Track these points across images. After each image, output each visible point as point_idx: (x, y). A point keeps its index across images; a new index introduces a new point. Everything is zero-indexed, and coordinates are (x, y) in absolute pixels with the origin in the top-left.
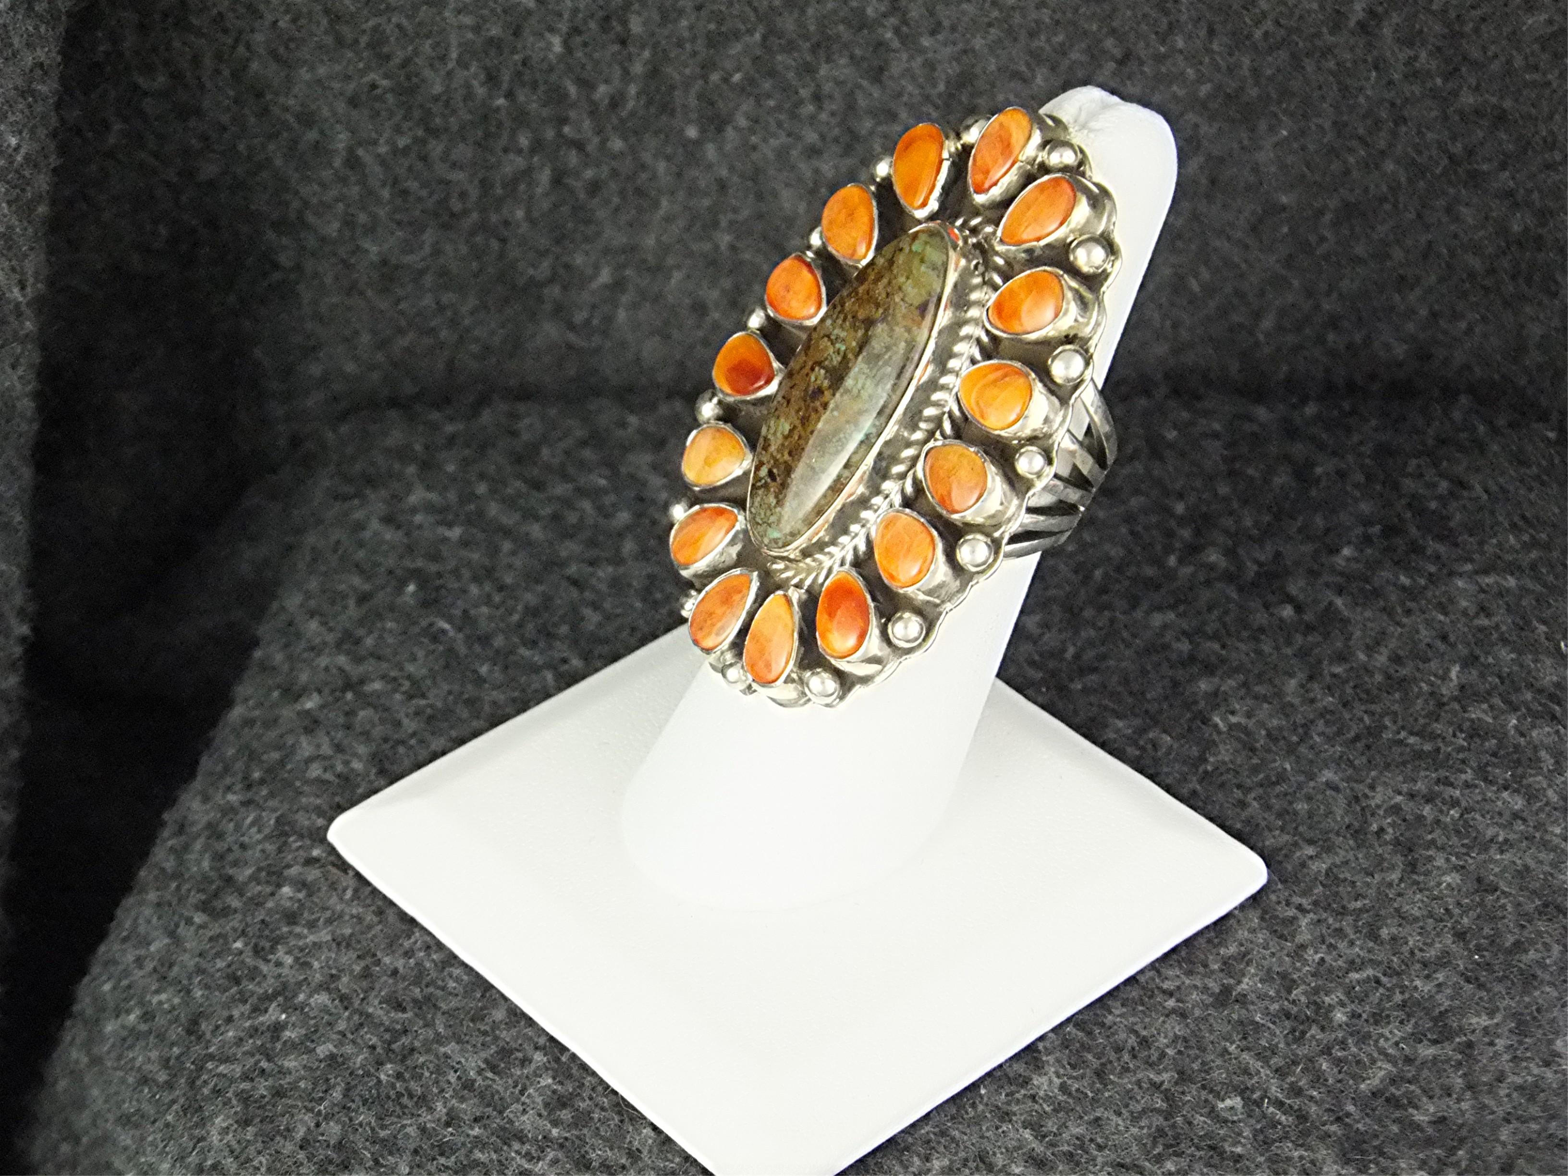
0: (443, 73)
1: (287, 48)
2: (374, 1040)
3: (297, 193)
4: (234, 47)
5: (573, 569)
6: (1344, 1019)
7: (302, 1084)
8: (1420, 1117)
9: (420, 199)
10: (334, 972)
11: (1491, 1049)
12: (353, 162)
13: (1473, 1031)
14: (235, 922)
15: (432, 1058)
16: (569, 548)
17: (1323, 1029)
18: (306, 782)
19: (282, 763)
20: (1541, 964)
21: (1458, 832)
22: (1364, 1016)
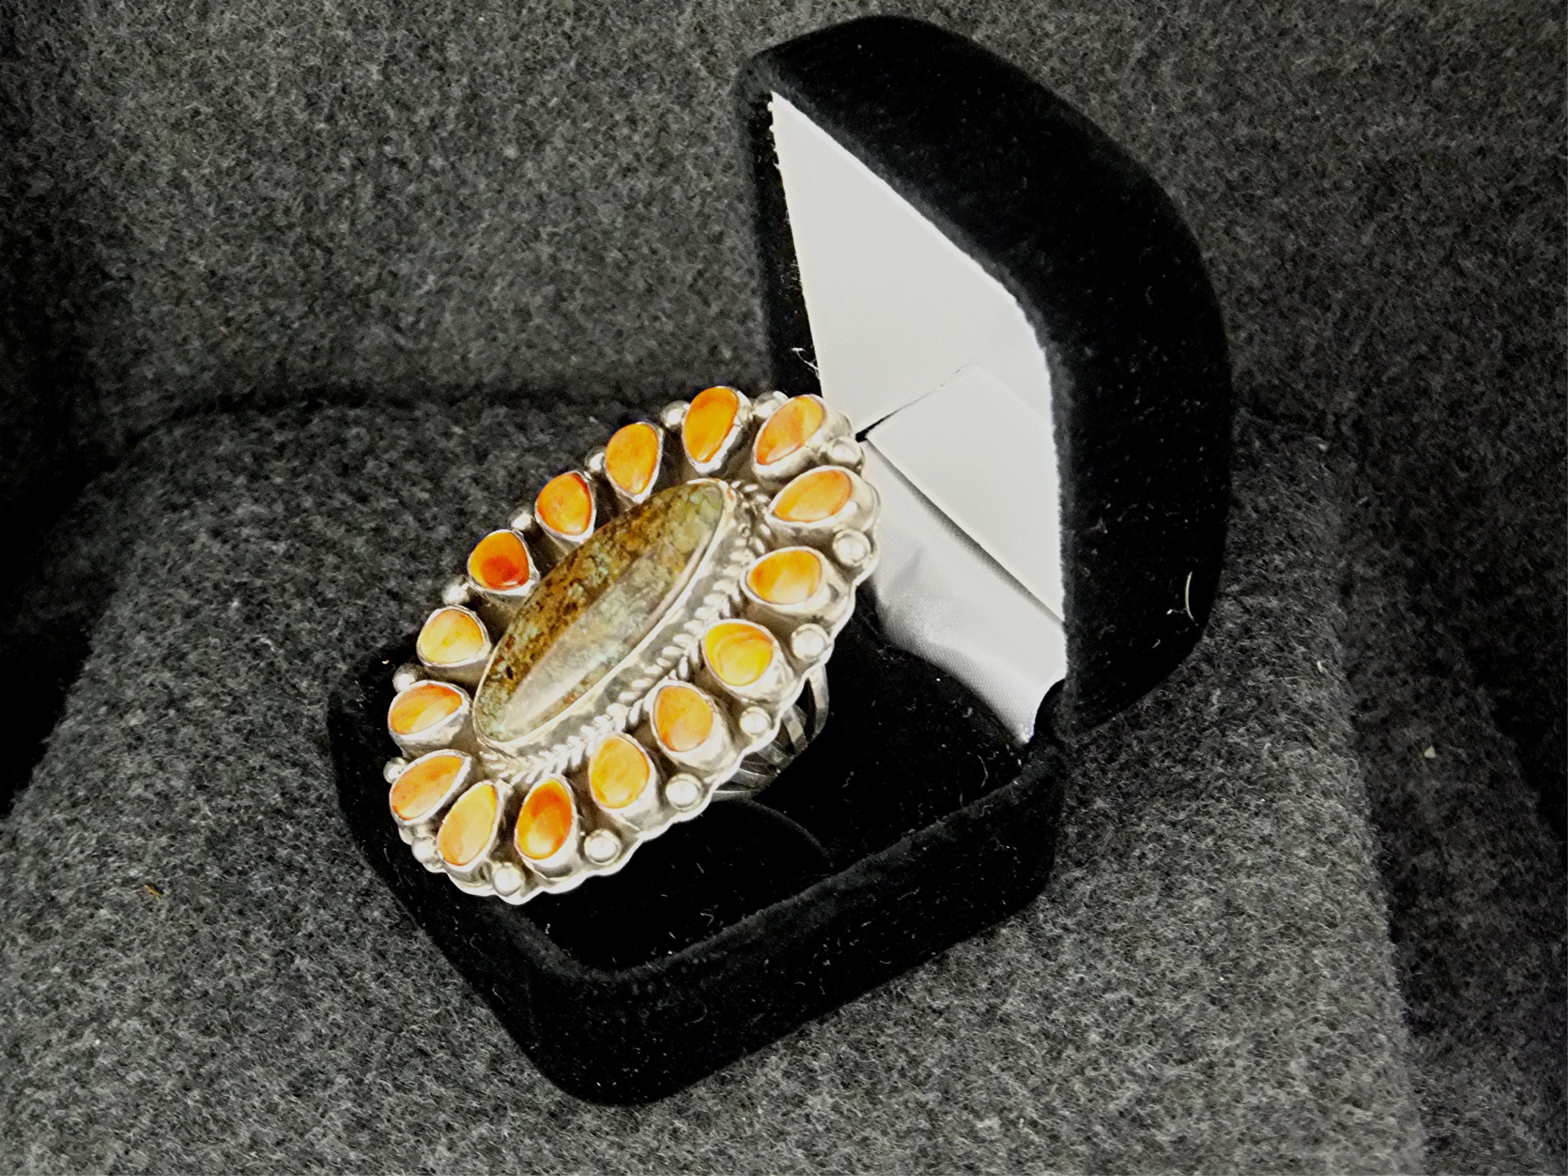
0: (262, 101)
1: (111, 76)
2: (182, 1065)
3: (125, 210)
4: (60, 75)
5: (392, 584)
6: (1098, 1039)
7: (113, 1111)
8: (1161, 1138)
9: (245, 215)
10: (147, 995)
11: (1231, 1070)
12: (178, 182)
13: (1215, 1052)
14: (55, 945)
15: (238, 1082)
16: (391, 562)
17: (1078, 1049)
18: (128, 801)
19: (105, 782)
20: (1280, 986)
21: (1211, 858)
22: (1117, 1036)
